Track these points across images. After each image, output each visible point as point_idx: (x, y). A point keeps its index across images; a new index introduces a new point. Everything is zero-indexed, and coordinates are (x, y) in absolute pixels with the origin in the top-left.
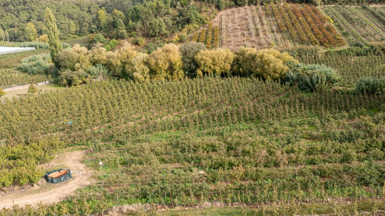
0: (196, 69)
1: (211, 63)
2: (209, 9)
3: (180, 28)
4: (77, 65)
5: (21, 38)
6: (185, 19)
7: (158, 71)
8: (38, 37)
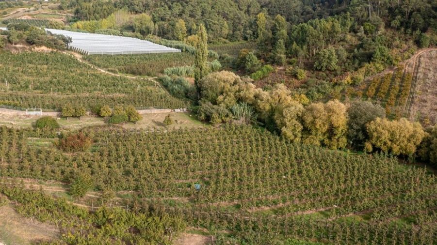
0: (365, 141)
1: (388, 139)
2: (404, 45)
3: (356, 65)
4: (220, 98)
5: (170, 35)
6: (366, 54)
7: (313, 132)
8: (186, 37)
